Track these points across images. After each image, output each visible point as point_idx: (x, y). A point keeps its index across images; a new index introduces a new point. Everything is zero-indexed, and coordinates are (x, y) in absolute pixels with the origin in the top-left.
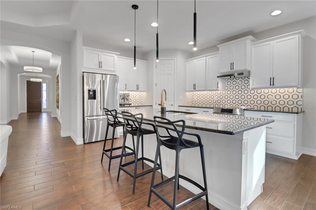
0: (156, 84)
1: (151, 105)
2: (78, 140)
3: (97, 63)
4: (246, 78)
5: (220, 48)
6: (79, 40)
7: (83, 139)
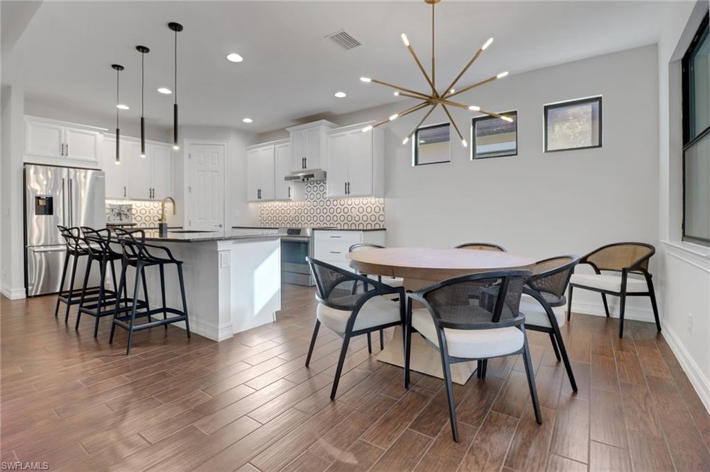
0: (189, 188)
1: (180, 226)
2: (12, 290)
3: (57, 147)
4: (322, 183)
5: (291, 133)
6: (16, 103)
7: (25, 289)
